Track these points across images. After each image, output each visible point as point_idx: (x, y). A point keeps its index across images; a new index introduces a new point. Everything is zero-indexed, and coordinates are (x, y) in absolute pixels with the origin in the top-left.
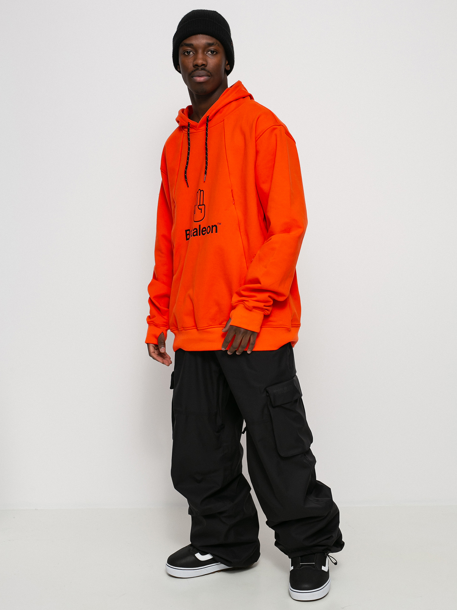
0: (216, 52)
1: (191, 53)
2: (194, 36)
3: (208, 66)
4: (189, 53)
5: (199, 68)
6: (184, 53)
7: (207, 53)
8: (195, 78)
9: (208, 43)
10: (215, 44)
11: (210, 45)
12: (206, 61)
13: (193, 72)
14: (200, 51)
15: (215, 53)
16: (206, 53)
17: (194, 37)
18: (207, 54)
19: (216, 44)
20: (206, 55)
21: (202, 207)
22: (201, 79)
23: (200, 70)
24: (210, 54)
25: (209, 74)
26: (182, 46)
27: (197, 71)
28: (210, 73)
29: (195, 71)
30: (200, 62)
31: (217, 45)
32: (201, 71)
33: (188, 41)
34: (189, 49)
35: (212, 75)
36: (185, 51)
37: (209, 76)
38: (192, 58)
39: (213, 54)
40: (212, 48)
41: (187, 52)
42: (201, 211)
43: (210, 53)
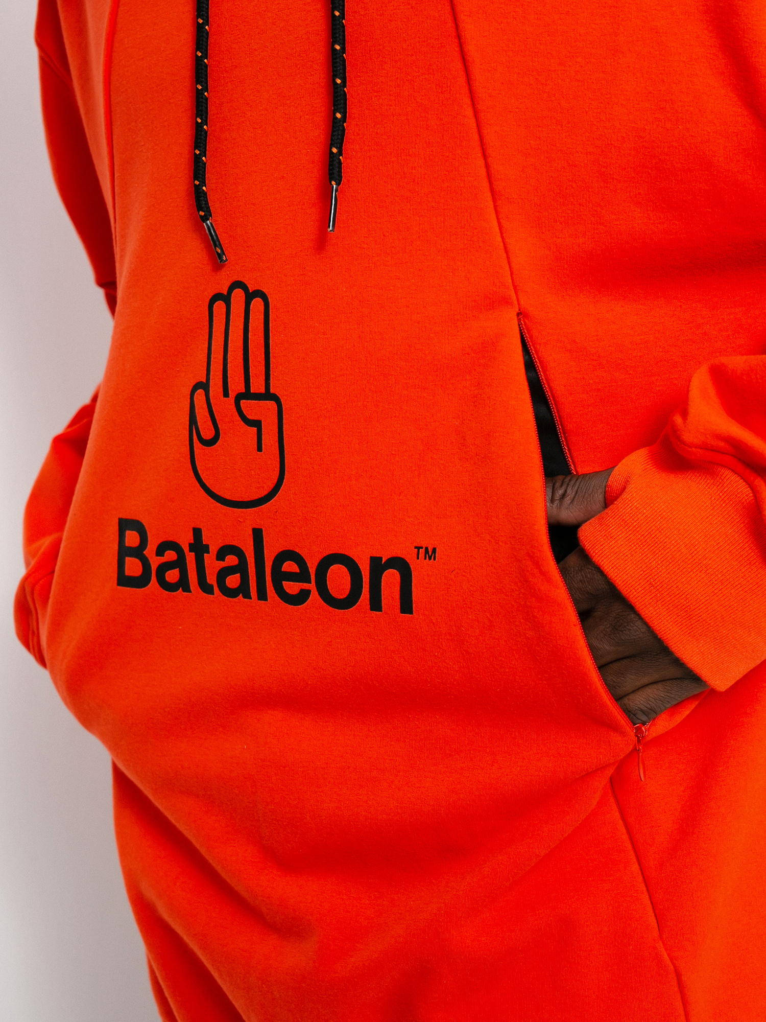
42: (259, 435)
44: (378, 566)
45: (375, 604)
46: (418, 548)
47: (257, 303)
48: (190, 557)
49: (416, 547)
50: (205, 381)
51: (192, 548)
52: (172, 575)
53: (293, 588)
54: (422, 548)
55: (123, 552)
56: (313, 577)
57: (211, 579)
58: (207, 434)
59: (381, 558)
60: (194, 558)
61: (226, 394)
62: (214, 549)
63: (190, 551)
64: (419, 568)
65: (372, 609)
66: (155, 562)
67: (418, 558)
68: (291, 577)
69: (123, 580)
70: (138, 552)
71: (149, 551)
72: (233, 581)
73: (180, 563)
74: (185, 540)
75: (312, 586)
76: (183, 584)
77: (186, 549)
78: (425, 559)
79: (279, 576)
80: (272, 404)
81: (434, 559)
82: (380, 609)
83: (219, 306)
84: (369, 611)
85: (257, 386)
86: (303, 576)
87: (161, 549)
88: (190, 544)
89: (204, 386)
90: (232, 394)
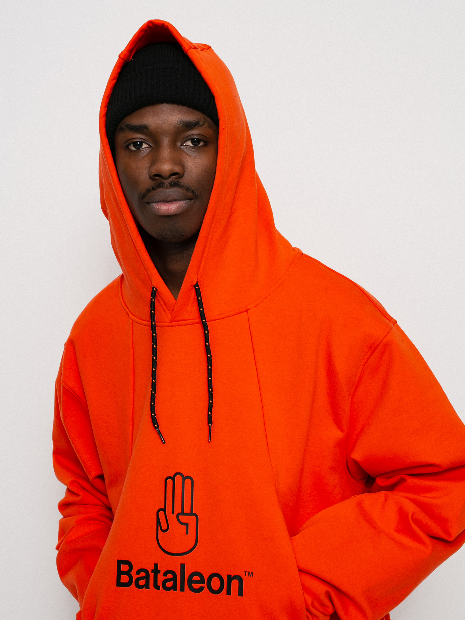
0: (203, 141)
1: (144, 146)
2: (149, 107)
3: (186, 175)
4: (138, 145)
5: (164, 183)
6: (128, 146)
7: (182, 145)
8: (155, 205)
9: (183, 122)
10: (201, 123)
11: (189, 126)
12: (181, 164)
13: (148, 191)
14: (166, 141)
15: (201, 144)
16: (179, 144)
17: (149, 109)
18: (182, 147)
19: (204, 123)
20: (181, 149)
21: (191, 520)
22: (172, 208)
23: (167, 188)
24: (191, 147)
25: (190, 194)
26: (122, 130)
27: (160, 190)
28: (193, 192)
29: (154, 189)
30: (166, 167)
31: (206, 124)
32: (170, 190)
33: (135, 120)
34: (139, 136)
35: (197, 197)
36: (128, 142)
37: (191, 199)
38: (146, 159)
39: (196, 145)
40: (195, 132)
41: (135, 144)
42: (187, 529)
43: (189, 143)
44: (230, 578)
45: (229, 593)
46: (245, 572)
47: (188, 481)
48: (151, 576)
49: (244, 572)
50: (164, 508)
51: (152, 571)
52: (142, 582)
53: (196, 586)
54: (247, 572)
55: (120, 573)
56: (206, 582)
57: (159, 583)
58: (164, 528)
59: (231, 575)
60: (153, 575)
61: (173, 513)
62: (162, 572)
63: (152, 573)
64: (246, 579)
65: (227, 594)
66: (135, 577)
67: (245, 576)
68: (196, 582)
69: (119, 584)
70: (128, 573)
71: (133, 572)
72: (169, 584)
73: (147, 577)
74: (150, 568)
75: (205, 585)
76: (147, 586)
77: (150, 571)
78: (248, 576)
79: (191, 581)
80: (194, 517)
81: (252, 576)
82: (230, 594)
83: (170, 481)
84: (226, 595)
85: (187, 510)
86: (202, 581)
87: (138, 572)
88: (152, 570)
89: (164, 510)
90: (176, 513)
